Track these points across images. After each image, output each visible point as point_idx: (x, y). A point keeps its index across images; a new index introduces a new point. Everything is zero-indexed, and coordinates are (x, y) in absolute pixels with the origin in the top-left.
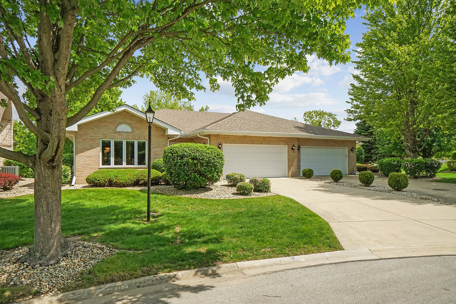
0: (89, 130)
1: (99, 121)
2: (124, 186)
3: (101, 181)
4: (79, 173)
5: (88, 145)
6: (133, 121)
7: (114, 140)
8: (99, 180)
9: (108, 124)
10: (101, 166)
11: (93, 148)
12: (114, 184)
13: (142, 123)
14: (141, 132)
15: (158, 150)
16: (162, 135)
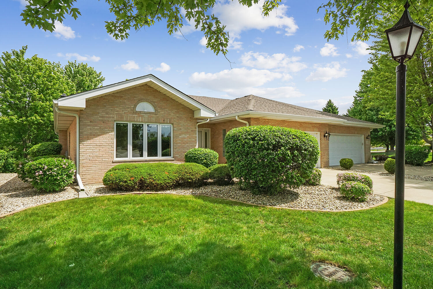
0: (99, 107)
1: (112, 96)
2: (163, 188)
3: (129, 182)
4: (84, 169)
5: (97, 129)
6: (157, 98)
7: (132, 123)
8: (126, 182)
9: (125, 101)
10: (116, 159)
11: (104, 133)
12: (147, 187)
13: (168, 102)
14: (167, 113)
15: (185, 137)
16: (191, 118)
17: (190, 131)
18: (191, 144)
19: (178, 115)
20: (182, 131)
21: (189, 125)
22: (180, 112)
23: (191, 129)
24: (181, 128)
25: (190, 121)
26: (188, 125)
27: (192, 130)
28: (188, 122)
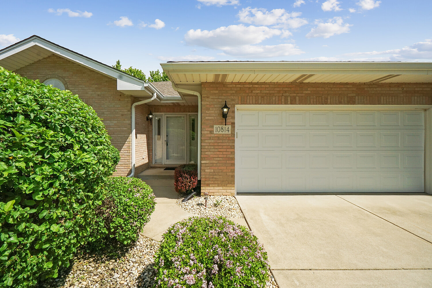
6: (68, 71)
13: (84, 75)
14: (82, 91)
15: (111, 124)
16: (121, 95)
17: (118, 115)
18: (120, 136)
19: (98, 93)
20: (106, 115)
21: (117, 106)
22: (103, 88)
23: (121, 113)
24: (104, 111)
25: (120, 100)
26: (115, 106)
27: (123, 113)
28: (115, 102)
